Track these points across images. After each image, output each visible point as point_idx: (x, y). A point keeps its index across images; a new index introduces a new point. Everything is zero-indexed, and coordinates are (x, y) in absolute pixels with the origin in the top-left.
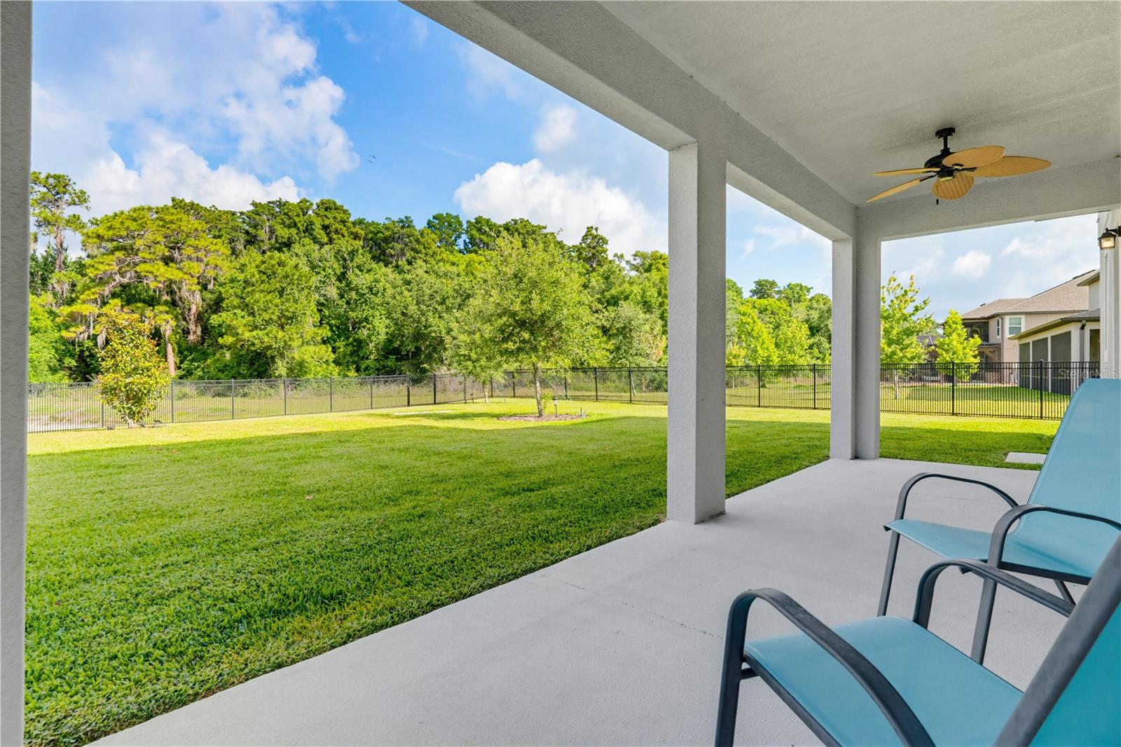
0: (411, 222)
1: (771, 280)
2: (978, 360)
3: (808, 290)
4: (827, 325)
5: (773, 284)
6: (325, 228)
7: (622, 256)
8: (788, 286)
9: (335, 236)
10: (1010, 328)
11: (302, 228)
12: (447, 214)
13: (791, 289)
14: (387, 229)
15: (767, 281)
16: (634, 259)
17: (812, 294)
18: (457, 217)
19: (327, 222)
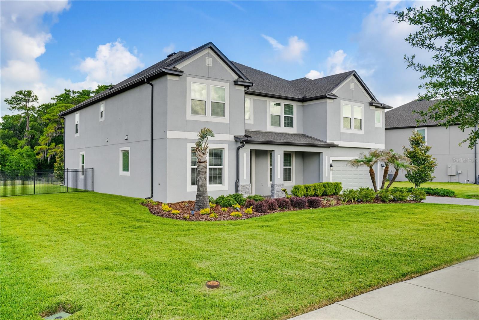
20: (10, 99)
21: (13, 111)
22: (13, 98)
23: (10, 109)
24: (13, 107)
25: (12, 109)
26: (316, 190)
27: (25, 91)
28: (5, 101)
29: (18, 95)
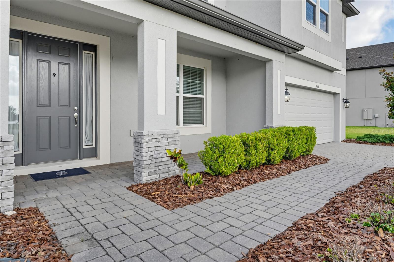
26: (270, 148)
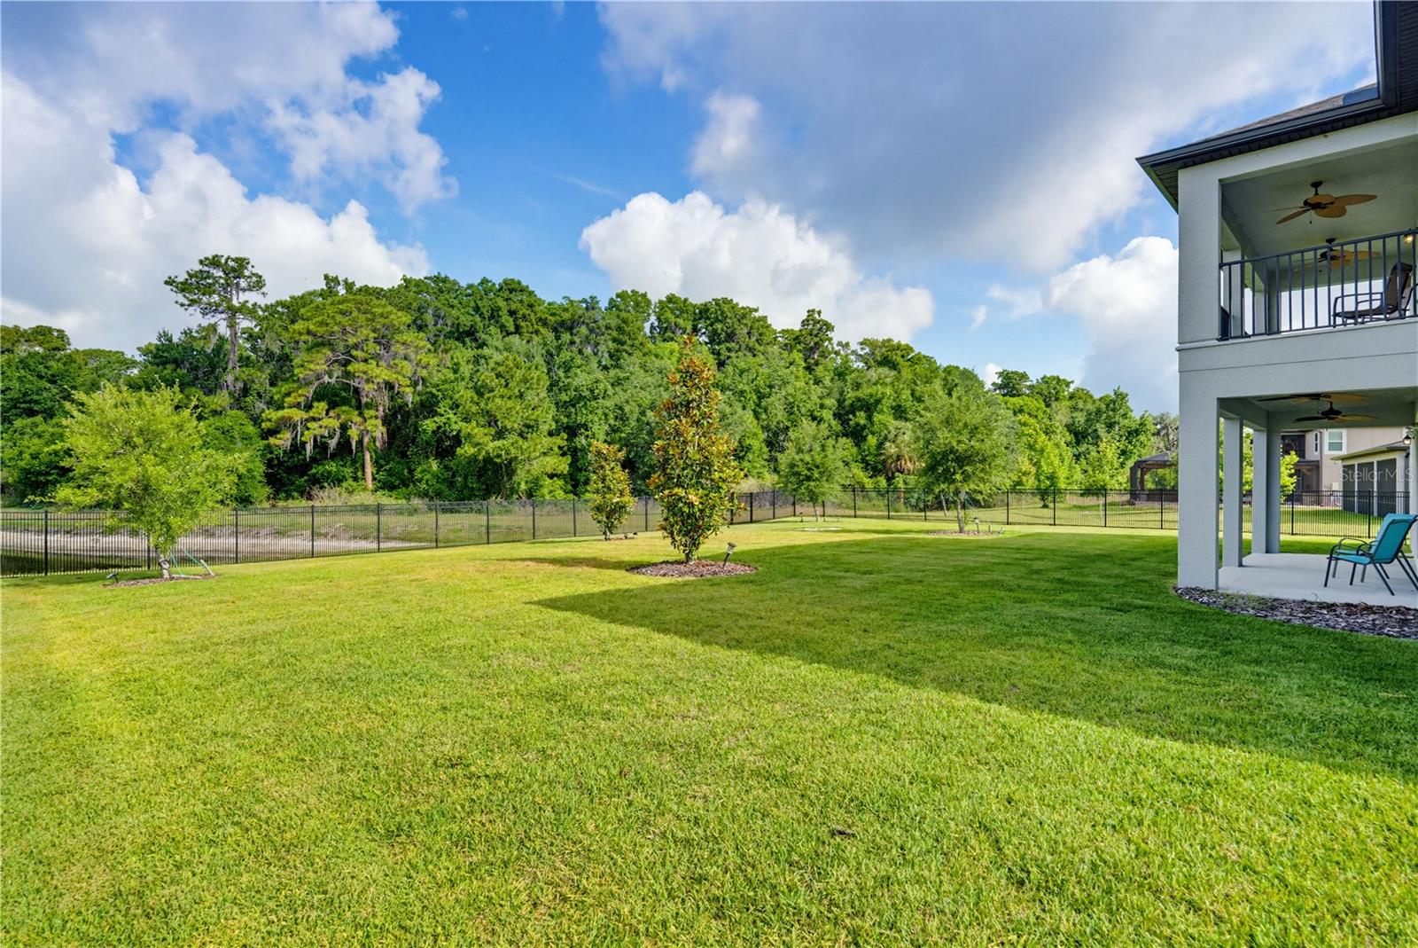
0: (597, 302)
1: (1021, 371)
2: (1294, 479)
3: (1068, 384)
4: (1096, 430)
5: (1024, 376)
6: (512, 313)
7: (847, 344)
8: (1042, 379)
9: (523, 324)
10: (1330, 443)
11: (487, 315)
12: (632, 291)
13: (1047, 382)
14: (566, 310)
15: (1016, 373)
16: (862, 349)
17: (1072, 388)
18: (644, 295)
19: (513, 307)
20: (182, 277)
21: (193, 312)
22: (191, 276)
23: (182, 305)
24: (192, 300)
25: (189, 305)
27: (228, 258)
28: (166, 283)
29: (206, 269)
